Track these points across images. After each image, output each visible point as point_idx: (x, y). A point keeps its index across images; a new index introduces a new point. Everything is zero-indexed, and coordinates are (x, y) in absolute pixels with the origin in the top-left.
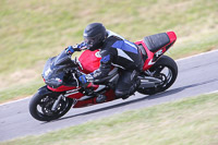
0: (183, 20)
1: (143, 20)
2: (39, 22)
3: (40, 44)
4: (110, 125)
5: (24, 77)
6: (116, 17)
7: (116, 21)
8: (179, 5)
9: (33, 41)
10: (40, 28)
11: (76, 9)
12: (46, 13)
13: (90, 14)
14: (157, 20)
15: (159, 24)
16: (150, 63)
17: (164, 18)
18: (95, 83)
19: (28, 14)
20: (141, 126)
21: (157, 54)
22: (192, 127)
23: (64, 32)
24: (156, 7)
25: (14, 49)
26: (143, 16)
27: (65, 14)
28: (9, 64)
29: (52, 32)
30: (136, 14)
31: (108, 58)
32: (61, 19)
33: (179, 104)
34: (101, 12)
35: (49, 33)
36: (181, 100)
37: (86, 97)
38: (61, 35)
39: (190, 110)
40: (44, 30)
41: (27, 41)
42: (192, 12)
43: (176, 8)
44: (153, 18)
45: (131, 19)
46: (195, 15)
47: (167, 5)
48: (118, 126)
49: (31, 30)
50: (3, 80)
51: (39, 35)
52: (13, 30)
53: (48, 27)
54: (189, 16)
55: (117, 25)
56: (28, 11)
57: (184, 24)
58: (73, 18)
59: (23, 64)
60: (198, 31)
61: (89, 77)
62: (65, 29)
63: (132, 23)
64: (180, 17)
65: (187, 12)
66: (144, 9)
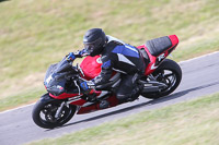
0: (196, 19)
1: (156, 21)
2: (51, 25)
3: (53, 47)
4: (126, 126)
5: (38, 80)
6: (129, 18)
7: (129, 22)
8: (191, 4)
9: (46, 44)
10: (52, 31)
11: (88, 11)
12: (58, 15)
13: (102, 15)
14: (170, 19)
15: (172, 24)
16: (153, 67)
17: (177, 18)
18: (97, 89)
19: (40, 17)
20: (157, 126)
21: (160, 58)
22: (207, 126)
23: (76, 34)
24: (168, 7)
25: (27, 52)
26: (156, 16)
27: (77, 16)
28: (22, 67)
29: (66, 35)
30: (149, 14)
31: (108, 63)
32: (74, 21)
33: (194, 103)
34: (114, 13)
35: (62, 36)
36: (196, 99)
37: (89, 103)
38: (74, 37)
39: (205, 109)
40: (56, 32)
41: (40, 44)
42: (205, 11)
43: (188, 7)
44: (166, 18)
45: (144, 19)
46: (208, 14)
47: (179, 5)
48: (134, 126)
49: (43, 33)
50: (17, 84)
51: (52, 38)
52: (26, 33)
53: (61, 29)
54: (202, 15)
55: (130, 25)
56: (40, 14)
57: (197, 23)
58: (85, 20)
59: (36, 68)
60: (211, 30)
61: (90, 83)
62: (78, 31)
63: (146, 24)
64: (193, 16)
65: (200, 11)
66: (157, 9)
